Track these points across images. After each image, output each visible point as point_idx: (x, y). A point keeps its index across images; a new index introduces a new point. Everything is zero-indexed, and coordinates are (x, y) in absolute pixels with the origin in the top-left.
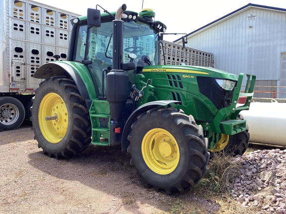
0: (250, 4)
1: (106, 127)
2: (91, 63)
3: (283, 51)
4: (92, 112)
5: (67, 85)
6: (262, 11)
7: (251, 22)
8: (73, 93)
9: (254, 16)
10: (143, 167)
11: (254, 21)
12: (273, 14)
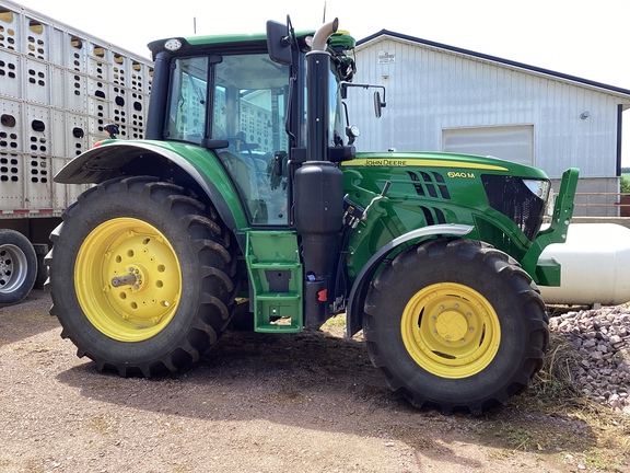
0: (384, 32)
1: (285, 290)
2: (225, 144)
3: (446, 126)
4: (252, 258)
5: (176, 197)
6: (405, 47)
7: (386, 66)
8: (196, 217)
9: (392, 56)
10: (408, 367)
11: (392, 66)
12: (425, 54)
